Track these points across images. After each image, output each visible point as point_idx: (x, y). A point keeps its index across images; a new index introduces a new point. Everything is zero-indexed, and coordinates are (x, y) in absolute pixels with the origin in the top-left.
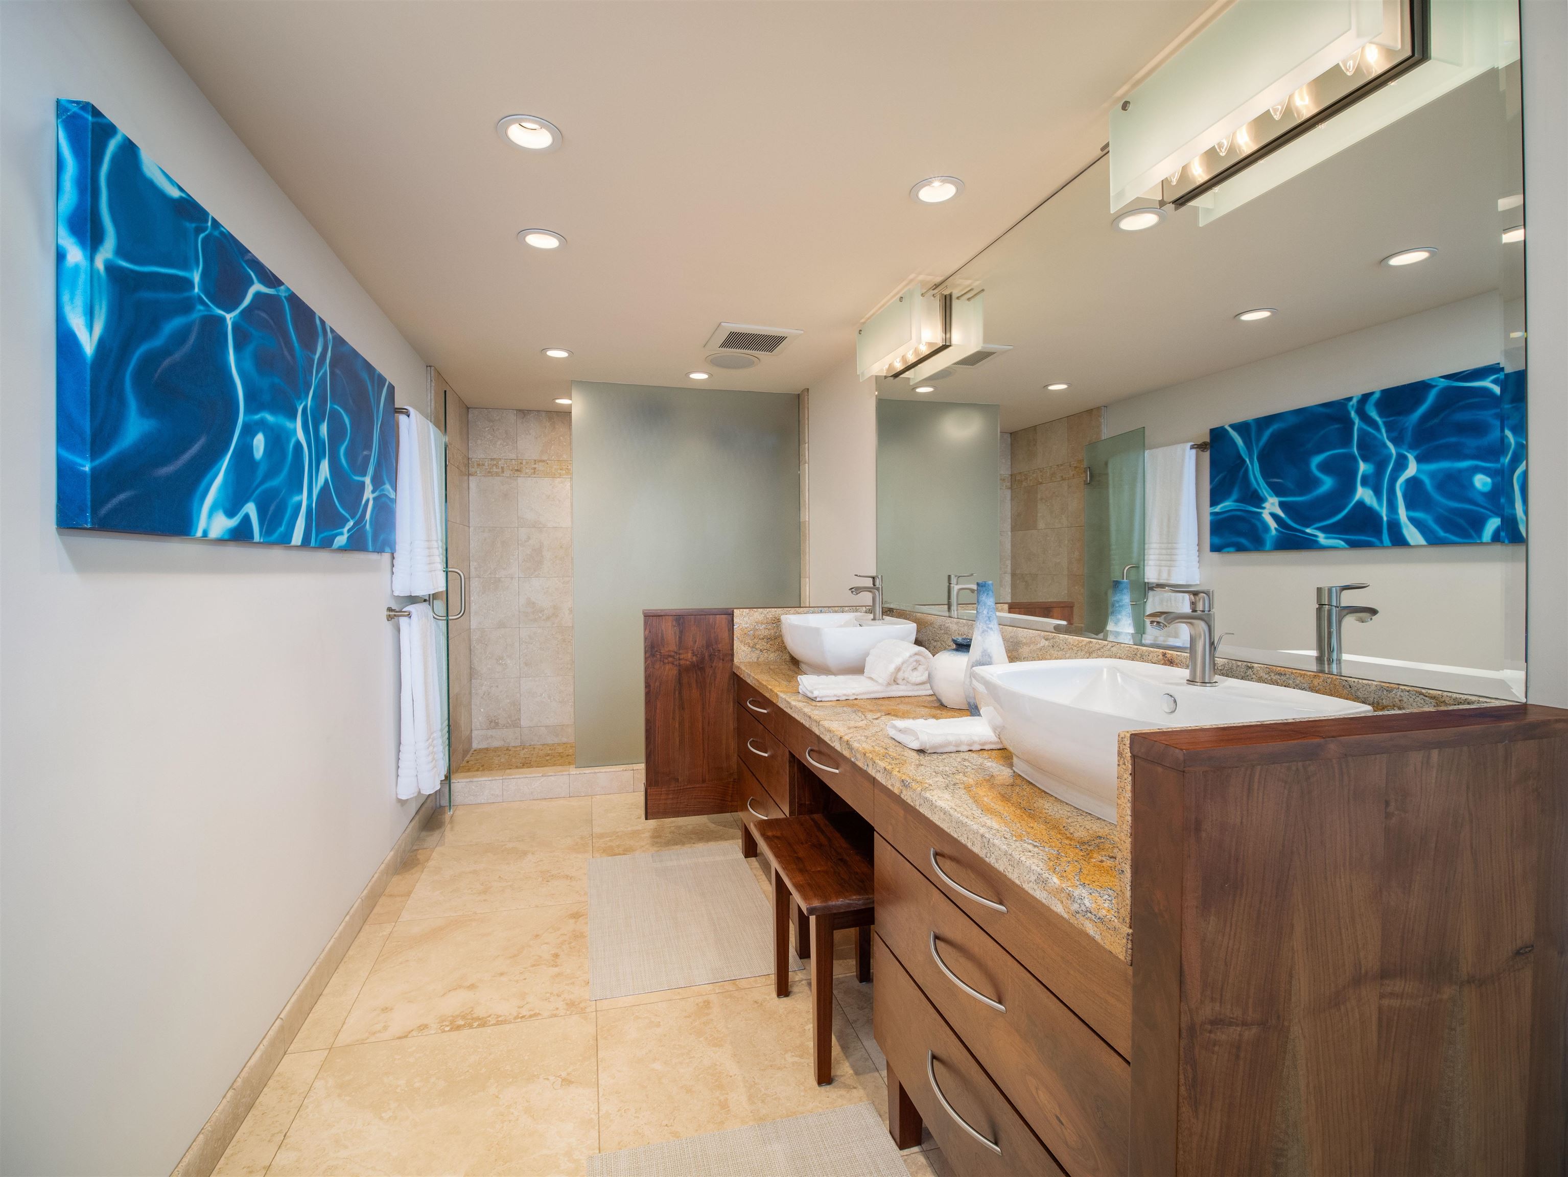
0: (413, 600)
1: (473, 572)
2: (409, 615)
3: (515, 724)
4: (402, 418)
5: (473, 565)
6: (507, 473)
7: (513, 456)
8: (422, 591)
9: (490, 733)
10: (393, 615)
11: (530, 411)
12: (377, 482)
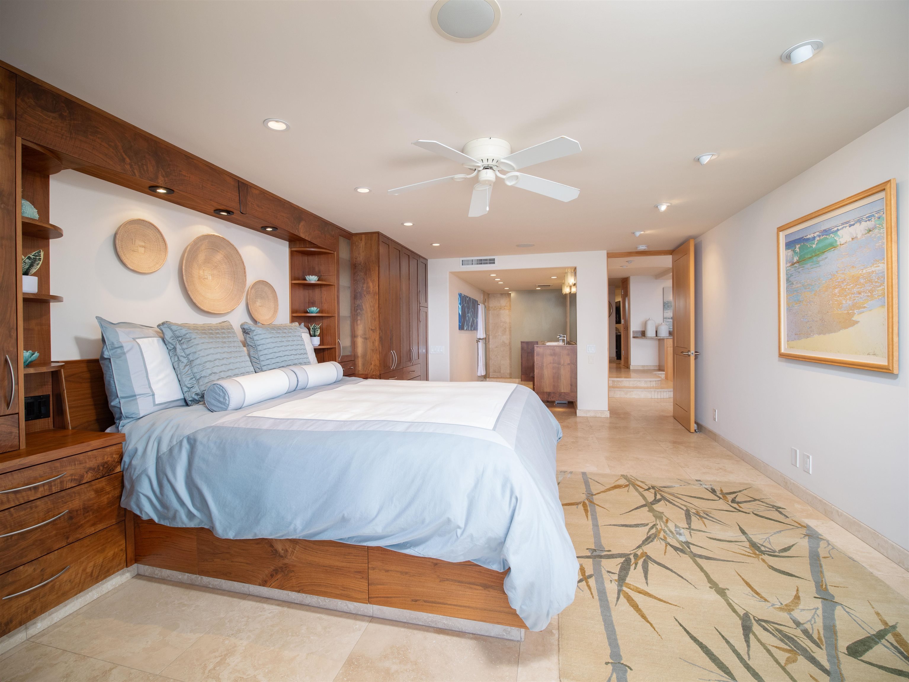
0: (480, 339)
1: (490, 334)
2: (480, 342)
3: (500, 372)
4: (479, 306)
5: (490, 332)
6: (498, 309)
7: (499, 305)
8: (481, 338)
9: (494, 374)
10: (478, 341)
11: (503, 294)
12: (476, 319)
